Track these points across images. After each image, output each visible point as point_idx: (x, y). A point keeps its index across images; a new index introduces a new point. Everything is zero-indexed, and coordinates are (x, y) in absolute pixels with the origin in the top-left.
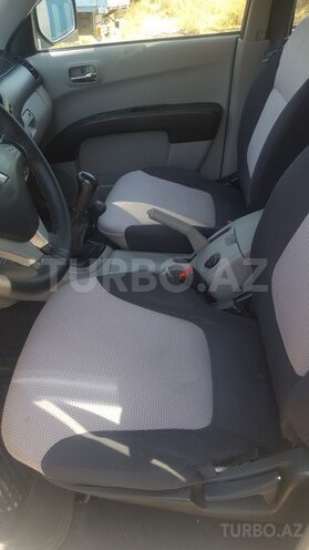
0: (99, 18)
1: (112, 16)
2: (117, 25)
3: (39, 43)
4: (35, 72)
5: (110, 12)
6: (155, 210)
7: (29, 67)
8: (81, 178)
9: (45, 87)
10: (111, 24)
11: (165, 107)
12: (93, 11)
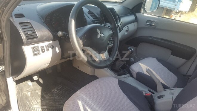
0: (174, 12)
1: (180, 13)
2: (180, 16)
3: (142, 11)
4: (136, 18)
5: (179, 12)
6: (149, 69)
7: (135, 16)
8: (129, 48)
9: (137, 23)
10: (178, 15)
11: (174, 43)
12: (173, 10)
